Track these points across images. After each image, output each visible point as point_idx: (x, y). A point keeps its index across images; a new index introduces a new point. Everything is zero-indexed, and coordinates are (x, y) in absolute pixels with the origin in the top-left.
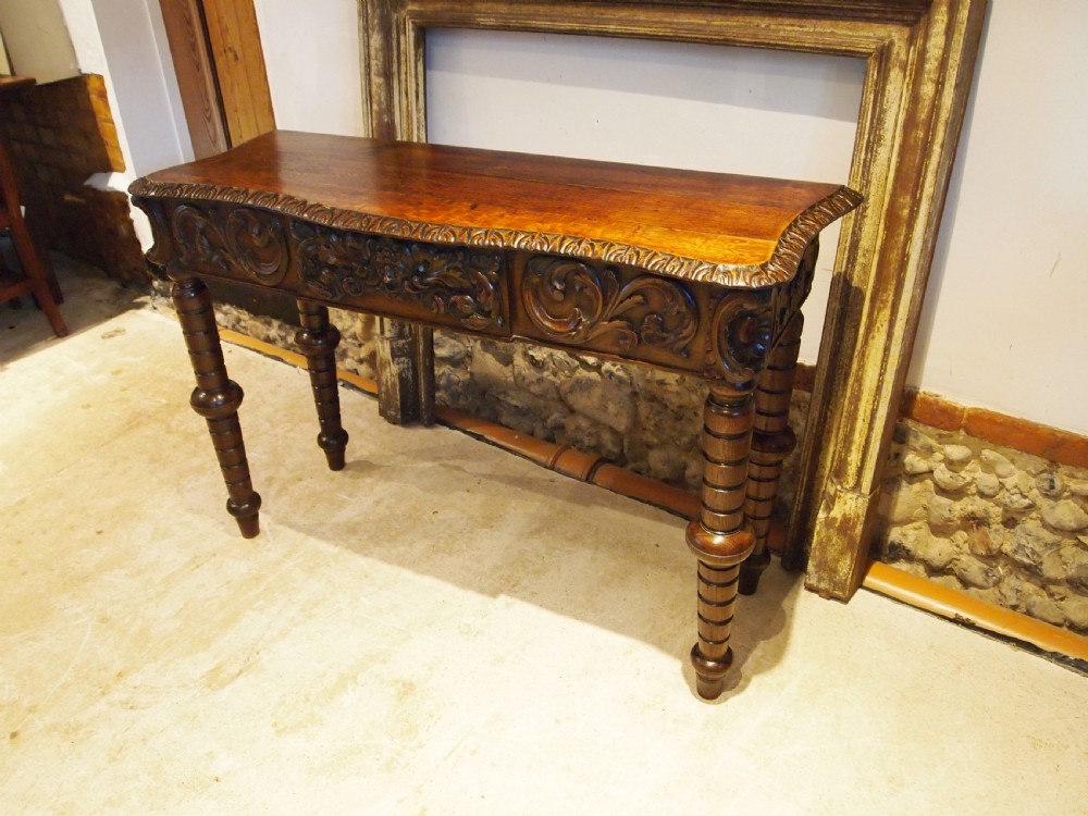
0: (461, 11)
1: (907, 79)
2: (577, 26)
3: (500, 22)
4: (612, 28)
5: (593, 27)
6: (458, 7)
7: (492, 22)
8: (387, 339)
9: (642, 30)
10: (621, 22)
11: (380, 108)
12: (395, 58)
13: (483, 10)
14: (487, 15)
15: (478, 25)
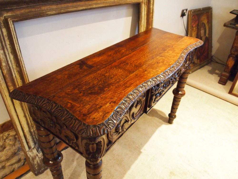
0: (35, 11)
1: (145, 5)
2: (84, 8)
3: (57, 12)
4: (94, 6)
5: (89, 7)
6: (33, 10)
7: (54, 12)
8: (34, 148)
9: (102, 5)
10: (96, 4)
11: (6, 64)
12: (3, 40)
13: (46, 9)
14: (50, 10)
15: (47, 15)
